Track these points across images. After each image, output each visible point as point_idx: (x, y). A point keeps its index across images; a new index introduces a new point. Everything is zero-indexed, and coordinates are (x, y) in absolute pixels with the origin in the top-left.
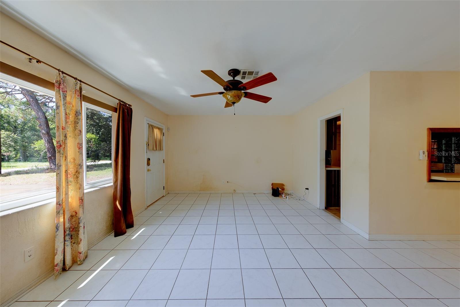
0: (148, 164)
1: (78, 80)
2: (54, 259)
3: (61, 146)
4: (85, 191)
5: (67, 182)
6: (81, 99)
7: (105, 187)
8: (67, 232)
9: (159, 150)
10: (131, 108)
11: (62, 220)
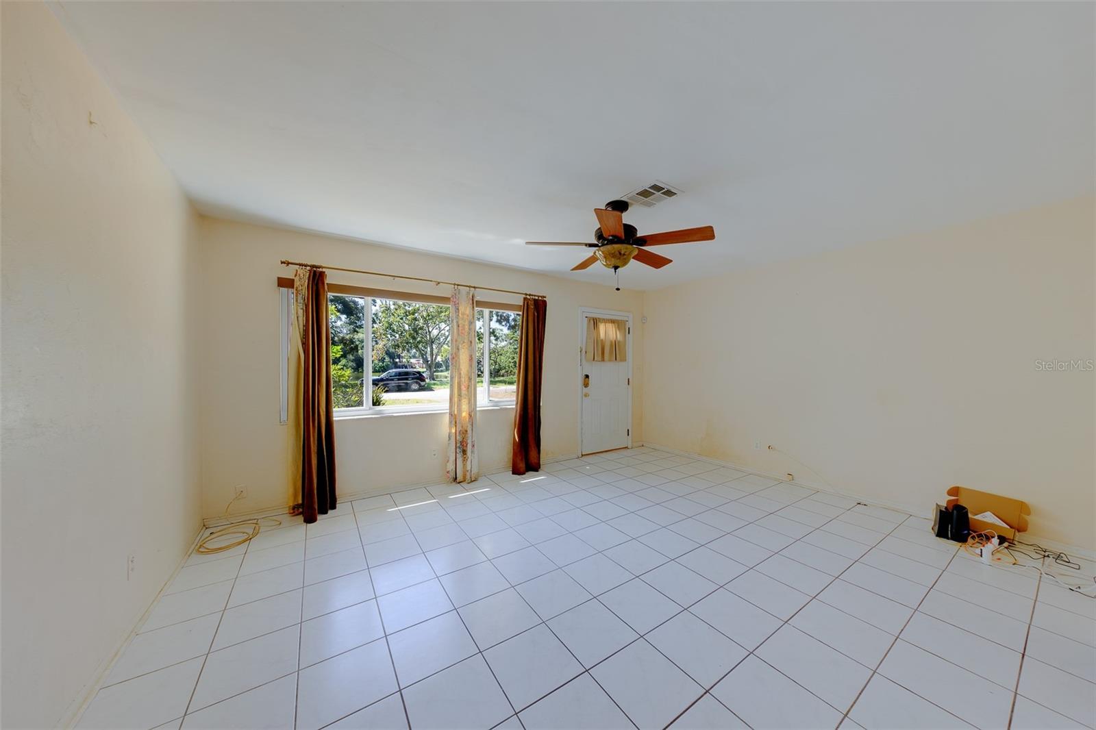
0: (586, 385)
1: (472, 287)
2: (446, 465)
3: (453, 358)
4: (478, 409)
5: (460, 395)
6: (473, 303)
7: (507, 409)
8: (458, 445)
9: (610, 360)
10: (545, 301)
11: (453, 431)
